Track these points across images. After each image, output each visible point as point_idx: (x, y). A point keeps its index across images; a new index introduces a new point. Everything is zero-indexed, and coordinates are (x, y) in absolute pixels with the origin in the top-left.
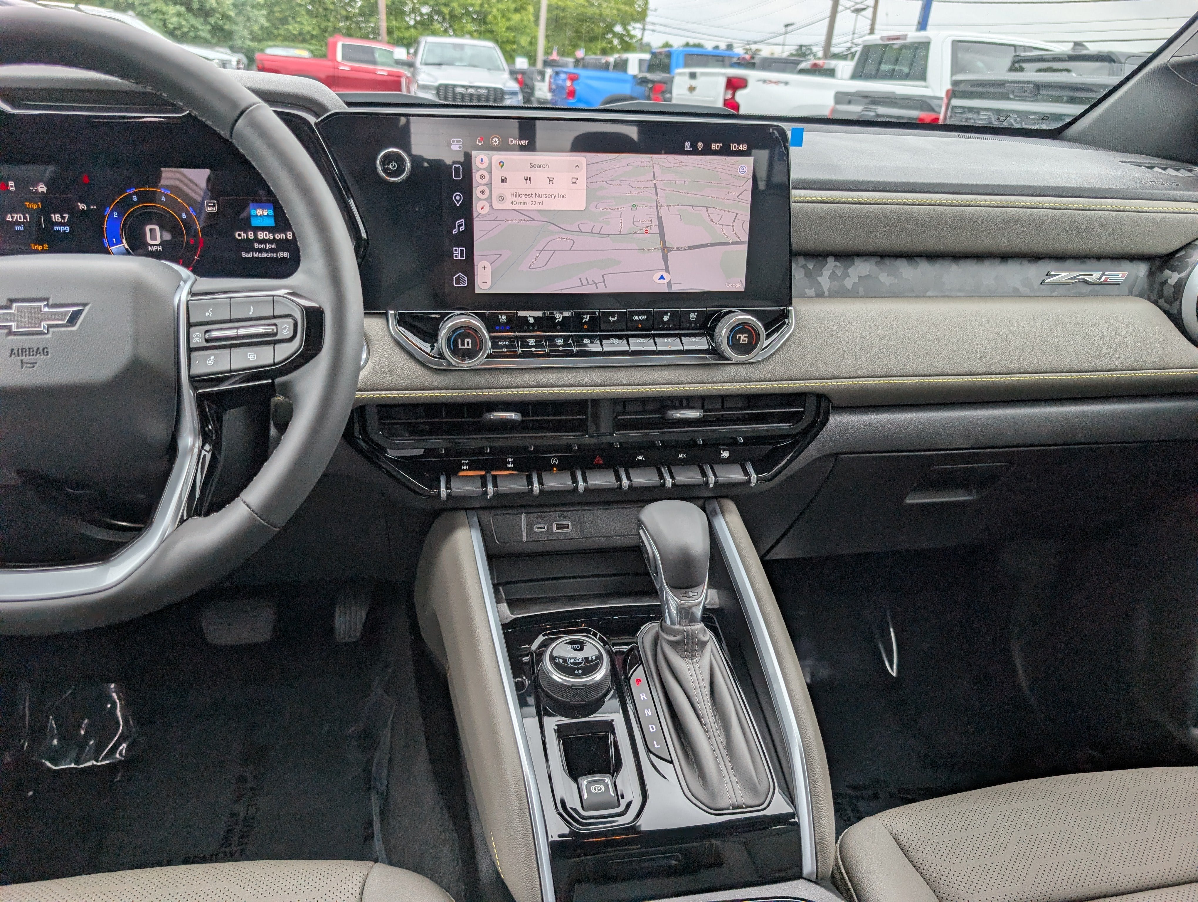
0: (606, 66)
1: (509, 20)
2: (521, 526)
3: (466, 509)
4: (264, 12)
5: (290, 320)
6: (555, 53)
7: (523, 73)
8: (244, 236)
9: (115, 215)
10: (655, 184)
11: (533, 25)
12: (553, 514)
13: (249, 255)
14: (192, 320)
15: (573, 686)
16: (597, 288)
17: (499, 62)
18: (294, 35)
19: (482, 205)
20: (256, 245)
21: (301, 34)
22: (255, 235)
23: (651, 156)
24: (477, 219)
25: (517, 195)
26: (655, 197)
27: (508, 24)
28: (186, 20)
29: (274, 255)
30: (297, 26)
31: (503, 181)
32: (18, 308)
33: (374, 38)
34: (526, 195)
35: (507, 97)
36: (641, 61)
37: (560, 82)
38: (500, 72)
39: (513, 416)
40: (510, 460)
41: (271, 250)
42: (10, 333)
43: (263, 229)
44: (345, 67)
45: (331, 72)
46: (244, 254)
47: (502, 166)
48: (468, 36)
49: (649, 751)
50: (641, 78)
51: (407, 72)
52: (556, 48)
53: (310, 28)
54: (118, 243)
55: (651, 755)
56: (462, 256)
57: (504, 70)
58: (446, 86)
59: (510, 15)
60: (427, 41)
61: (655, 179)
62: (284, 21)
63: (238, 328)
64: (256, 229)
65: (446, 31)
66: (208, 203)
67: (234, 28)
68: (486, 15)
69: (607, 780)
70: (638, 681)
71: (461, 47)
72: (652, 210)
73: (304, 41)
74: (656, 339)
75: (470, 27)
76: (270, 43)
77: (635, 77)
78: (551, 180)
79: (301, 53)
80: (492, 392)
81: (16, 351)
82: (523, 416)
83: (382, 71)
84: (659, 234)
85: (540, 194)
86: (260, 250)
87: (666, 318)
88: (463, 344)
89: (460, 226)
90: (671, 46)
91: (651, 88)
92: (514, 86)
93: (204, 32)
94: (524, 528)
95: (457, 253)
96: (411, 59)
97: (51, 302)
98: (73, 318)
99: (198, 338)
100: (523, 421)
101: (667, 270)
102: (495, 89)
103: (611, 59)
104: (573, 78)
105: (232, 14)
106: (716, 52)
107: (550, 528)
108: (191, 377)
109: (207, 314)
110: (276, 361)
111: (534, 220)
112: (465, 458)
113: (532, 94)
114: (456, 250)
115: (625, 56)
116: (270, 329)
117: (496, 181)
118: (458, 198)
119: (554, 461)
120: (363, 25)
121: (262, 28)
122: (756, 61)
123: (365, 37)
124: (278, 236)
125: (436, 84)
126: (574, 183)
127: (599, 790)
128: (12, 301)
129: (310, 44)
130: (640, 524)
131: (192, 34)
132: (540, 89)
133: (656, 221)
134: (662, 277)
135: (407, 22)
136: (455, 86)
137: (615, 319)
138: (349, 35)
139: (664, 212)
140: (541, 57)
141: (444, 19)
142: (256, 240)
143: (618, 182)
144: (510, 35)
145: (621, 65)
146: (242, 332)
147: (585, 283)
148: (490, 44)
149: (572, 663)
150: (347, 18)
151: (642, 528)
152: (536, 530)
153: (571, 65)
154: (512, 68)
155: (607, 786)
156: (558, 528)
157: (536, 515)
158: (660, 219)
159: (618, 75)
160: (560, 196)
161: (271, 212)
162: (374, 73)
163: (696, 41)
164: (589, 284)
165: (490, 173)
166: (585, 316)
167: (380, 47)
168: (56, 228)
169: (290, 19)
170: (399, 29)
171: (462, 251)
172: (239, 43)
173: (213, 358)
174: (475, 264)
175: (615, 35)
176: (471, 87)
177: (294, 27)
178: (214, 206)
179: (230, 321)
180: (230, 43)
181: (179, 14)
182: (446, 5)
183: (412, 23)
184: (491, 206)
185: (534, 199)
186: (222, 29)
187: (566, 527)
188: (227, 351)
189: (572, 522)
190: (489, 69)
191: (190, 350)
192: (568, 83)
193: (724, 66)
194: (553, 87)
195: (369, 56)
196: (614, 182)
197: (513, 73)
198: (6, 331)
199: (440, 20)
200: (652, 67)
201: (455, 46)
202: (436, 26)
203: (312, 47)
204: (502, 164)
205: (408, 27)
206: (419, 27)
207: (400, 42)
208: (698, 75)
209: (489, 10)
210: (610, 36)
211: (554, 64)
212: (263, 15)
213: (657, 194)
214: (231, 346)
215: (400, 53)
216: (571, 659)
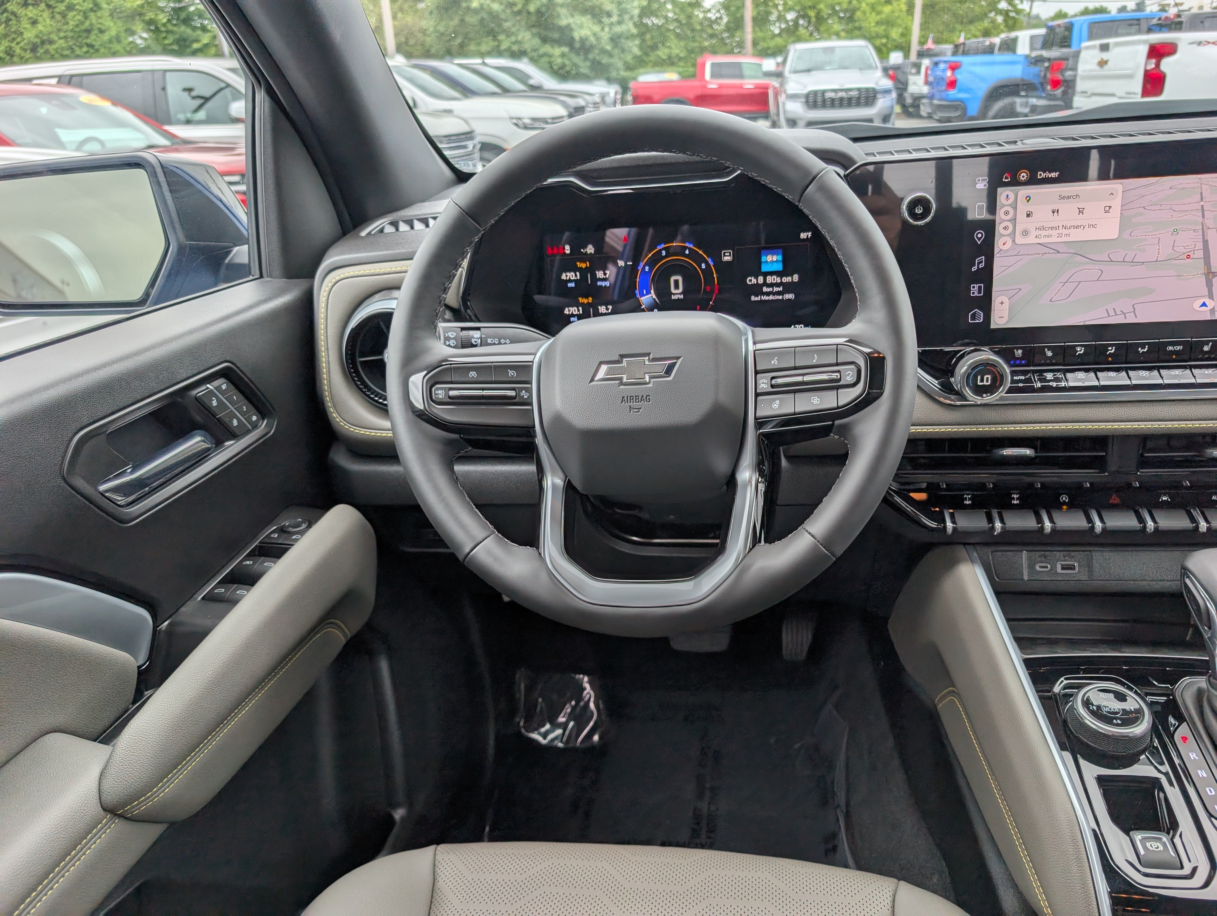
0: (990, 50)
1: (879, 13)
2: (1022, 564)
3: (965, 544)
4: (637, 42)
5: (852, 367)
6: (930, 41)
7: (897, 68)
8: (754, 281)
9: (647, 269)
10: (1202, 206)
11: (904, 15)
12: (1058, 554)
13: (758, 299)
14: (758, 369)
15: (1113, 735)
16: (1125, 318)
17: (872, 60)
18: (663, 60)
19: (1004, 241)
20: (765, 289)
21: (670, 58)
22: (765, 280)
23: (1199, 176)
24: (998, 255)
25: (1043, 228)
26: (1201, 219)
27: (878, 18)
28: (569, 59)
29: (780, 297)
30: (667, 51)
31: (1028, 215)
32: (627, 362)
33: (739, 52)
34: (1052, 228)
35: (879, 96)
36: (1032, 38)
37: (939, 73)
38: (871, 71)
39: (1028, 452)
40: (1015, 496)
41: (778, 293)
42: (622, 384)
43: (771, 273)
44: (713, 86)
45: (699, 92)
46: (753, 298)
47: (1028, 201)
48: (834, 37)
49: (1210, 815)
50: (1036, 57)
51: (775, 83)
52: (931, 36)
53: (677, 51)
54: (647, 294)
55: (1212, 819)
56: (979, 292)
57: (877, 68)
58: (815, 93)
59: (879, 8)
60: (796, 49)
61: (1202, 200)
62: (654, 48)
63: (803, 375)
64: (766, 274)
65: (811, 35)
66: (724, 253)
67: (611, 61)
68: (853, 11)
69: (1164, 839)
70: (1184, 739)
71: (832, 50)
72: (1197, 234)
73: (672, 64)
74: (1193, 370)
75: (837, 27)
76: (641, 70)
77: (1027, 57)
78: (1081, 211)
79: (671, 76)
80: (1006, 428)
81: (626, 398)
82: (1036, 452)
83: (749, 84)
84: (1204, 258)
85: (1068, 225)
86: (768, 294)
87: (1206, 348)
88: (982, 381)
89: (980, 263)
90: (1065, 16)
91: (1047, 68)
92: (887, 83)
93: (584, 68)
94: (1025, 565)
95: (975, 290)
96: (780, 69)
97: (651, 356)
98: (669, 370)
99: (764, 384)
100: (1036, 457)
101: (1211, 296)
102: (867, 90)
103: (997, 40)
104: (954, 67)
105: (608, 48)
106: (1123, 15)
107: (1054, 568)
108: (756, 418)
109: (773, 362)
110: (840, 404)
111: (1059, 252)
112: (967, 492)
113: (905, 89)
114: (974, 287)
115: (1013, 34)
116: (835, 376)
117: (1021, 216)
118: (979, 236)
119: (1064, 499)
120: (728, 41)
121: (636, 57)
122: (1183, 19)
123: (730, 52)
124: (786, 280)
125: (805, 92)
126: (1106, 212)
127: (1156, 848)
128: (622, 356)
129: (679, 67)
130: (1185, 572)
131: (573, 72)
132: (915, 83)
133: (1200, 245)
134: (1204, 304)
135: (772, 31)
136: (824, 92)
137: (1146, 350)
138: (714, 52)
139: (1211, 235)
140: (915, 48)
141: (809, 22)
142: (765, 284)
143: (1158, 207)
144: (881, 29)
145: (1009, 46)
146: (807, 378)
147: (1112, 313)
148: (861, 43)
149: (1107, 712)
150: (712, 36)
151: (1188, 577)
152: (1038, 568)
153: (949, 53)
154: (885, 65)
155: (1164, 845)
156: (1063, 569)
157: (1038, 554)
158: (1205, 243)
159: (1007, 57)
160: (1089, 226)
161: (780, 258)
162: (741, 87)
163: (1098, 5)
164: (1116, 314)
165: (1015, 208)
166: (1110, 348)
167: (747, 60)
168: (599, 283)
169: (660, 45)
170: (764, 39)
171: (980, 287)
172: (614, 74)
173: (778, 402)
174: (993, 300)
175: (1000, 12)
176: (842, 90)
177: (664, 53)
178: (730, 255)
179: (795, 368)
180: (607, 76)
181: (563, 55)
182: (813, 7)
183: (777, 31)
184: (1014, 241)
185: (1061, 231)
186: (599, 63)
187: (1072, 568)
188: (792, 395)
189: (1079, 562)
190: (860, 69)
191: (757, 395)
192: (949, 73)
193: (1139, 32)
194: (931, 79)
195: (737, 71)
196: (1153, 208)
197: (885, 70)
198: (618, 382)
199: (806, 24)
200: (1047, 43)
201: (826, 50)
202: (802, 31)
203: (681, 70)
204: (1028, 198)
205: (774, 36)
206: (784, 35)
207: (765, 53)
208: (1111, 46)
209: (857, 6)
210: (992, 15)
211: (931, 53)
212: (636, 45)
213: (1203, 216)
214: (795, 392)
215: (769, 64)
216: (1106, 707)
